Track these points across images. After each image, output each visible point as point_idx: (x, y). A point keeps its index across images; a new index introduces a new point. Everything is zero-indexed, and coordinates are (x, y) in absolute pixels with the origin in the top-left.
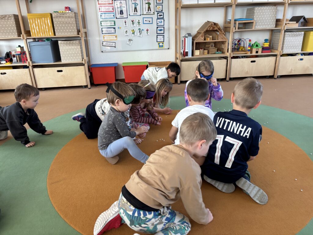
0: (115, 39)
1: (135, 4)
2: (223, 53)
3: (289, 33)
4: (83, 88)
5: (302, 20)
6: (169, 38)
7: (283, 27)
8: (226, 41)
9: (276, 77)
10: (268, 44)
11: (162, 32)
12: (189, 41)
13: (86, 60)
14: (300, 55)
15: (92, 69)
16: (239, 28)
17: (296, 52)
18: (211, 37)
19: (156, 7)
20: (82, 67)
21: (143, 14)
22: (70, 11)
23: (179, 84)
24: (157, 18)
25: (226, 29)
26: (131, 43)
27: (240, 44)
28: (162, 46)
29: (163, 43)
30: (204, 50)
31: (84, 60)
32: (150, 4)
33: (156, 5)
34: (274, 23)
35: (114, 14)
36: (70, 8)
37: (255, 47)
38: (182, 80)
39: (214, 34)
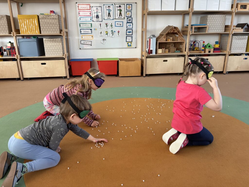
0: (91, 38)
1: (109, 10)
2: (181, 52)
3: (236, 36)
4: (63, 79)
5: (246, 27)
6: (136, 38)
7: (231, 32)
8: (184, 42)
9: (225, 72)
10: (219, 45)
11: (131, 34)
12: (153, 41)
13: (66, 55)
14: (245, 55)
15: (71, 62)
16: (194, 32)
17: (242, 52)
18: (171, 38)
19: (126, 13)
20: (63, 61)
21: (115, 19)
22: (54, 14)
23: (145, 77)
24: (127, 22)
25: (184, 32)
26: (105, 42)
27: (195, 45)
28: (131, 45)
29: (131, 43)
30: (166, 49)
31: (65, 55)
32: (121, 11)
33: (126, 11)
34: (224, 28)
35: (91, 18)
36: (54, 11)
37: (208, 47)
38: (147, 74)
39: (174, 36)
